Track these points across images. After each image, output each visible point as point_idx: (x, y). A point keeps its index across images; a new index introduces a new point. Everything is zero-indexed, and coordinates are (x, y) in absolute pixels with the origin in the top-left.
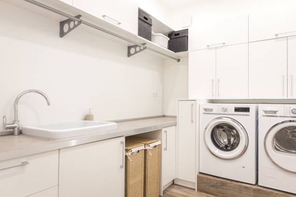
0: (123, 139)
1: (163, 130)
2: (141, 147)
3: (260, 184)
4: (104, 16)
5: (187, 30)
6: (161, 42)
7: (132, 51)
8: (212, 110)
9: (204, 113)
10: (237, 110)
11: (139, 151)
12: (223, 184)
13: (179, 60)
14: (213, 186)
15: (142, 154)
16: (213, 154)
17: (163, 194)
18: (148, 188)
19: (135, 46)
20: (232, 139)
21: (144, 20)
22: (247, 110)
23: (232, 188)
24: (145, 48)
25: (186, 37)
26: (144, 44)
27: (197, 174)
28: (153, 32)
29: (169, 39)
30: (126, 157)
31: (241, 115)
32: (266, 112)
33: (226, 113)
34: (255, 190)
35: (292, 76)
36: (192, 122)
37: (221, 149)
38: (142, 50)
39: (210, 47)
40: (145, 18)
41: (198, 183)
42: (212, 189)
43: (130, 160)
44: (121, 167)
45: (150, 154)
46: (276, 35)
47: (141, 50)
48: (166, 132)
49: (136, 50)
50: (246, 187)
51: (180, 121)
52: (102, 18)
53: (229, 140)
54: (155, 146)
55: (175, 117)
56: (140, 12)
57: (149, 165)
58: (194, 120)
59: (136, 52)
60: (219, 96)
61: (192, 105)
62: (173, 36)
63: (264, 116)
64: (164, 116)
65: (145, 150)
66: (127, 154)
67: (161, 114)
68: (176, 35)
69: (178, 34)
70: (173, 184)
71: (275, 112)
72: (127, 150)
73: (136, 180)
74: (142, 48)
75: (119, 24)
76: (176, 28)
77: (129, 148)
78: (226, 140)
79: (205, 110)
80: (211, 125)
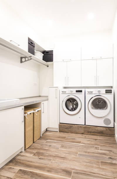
0: (23, 107)
1: (42, 102)
2: (32, 111)
3: (86, 124)
4: (11, 41)
5: (53, 51)
6: (39, 56)
7: (23, 60)
8: (65, 92)
9: (62, 94)
10: (77, 91)
11: (30, 114)
12: (71, 127)
13: (48, 66)
14: (66, 128)
15: (32, 115)
16: (66, 113)
17: (42, 135)
18: (35, 133)
19: (25, 57)
20: (74, 106)
21: (31, 44)
22: (81, 91)
23: (75, 128)
24: (31, 59)
25: (52, 55)
26: (30, 57)
27: (59, 123)
28: (35, 51)
29: (43, 55)
30: (25, 116)
31: (78, 94)
32: (88, 92)
33: (72, 93)
34: (84, 127)
35: (98, 77)
36: (56, 98)
37: (70, 110)
38: (30, 60)
39: (64, 61)
40: (31, 43)
41: (59, 128)
42: (66, 130)
43: (27, 118)
44: (22, 122)
45: (36, 114)
46: (92, 58)
47: (28, 60)
48: (43, 103)
49: (25, 60)
50: (81, 127)
51: (50, 98)
52: (10, 42)
53: (73, 107)
54: (38, 111)
55: (47, 96)
56: (29, 39)
57: (35, 120)
58: (57, 97)
59: (26, 61)
60: (68, 85)
61: (56, 89)
62: (45, 53)
63: (88, 94)
64: (40, 96)
65: (34, 113)
66: (25, 115)
67: (38, 95)
68: (47, 53)
69: (48, 53)
70: (47, 130)
71: (92, 92)
72: (25, 113)
73: (30, 128)
74: (29, 59)
75: (19, 45)
76: (47, 49)
77: (26, 112)
78: (71, 107)
79: (63, 92)
80: (65, 99)
